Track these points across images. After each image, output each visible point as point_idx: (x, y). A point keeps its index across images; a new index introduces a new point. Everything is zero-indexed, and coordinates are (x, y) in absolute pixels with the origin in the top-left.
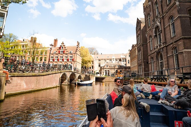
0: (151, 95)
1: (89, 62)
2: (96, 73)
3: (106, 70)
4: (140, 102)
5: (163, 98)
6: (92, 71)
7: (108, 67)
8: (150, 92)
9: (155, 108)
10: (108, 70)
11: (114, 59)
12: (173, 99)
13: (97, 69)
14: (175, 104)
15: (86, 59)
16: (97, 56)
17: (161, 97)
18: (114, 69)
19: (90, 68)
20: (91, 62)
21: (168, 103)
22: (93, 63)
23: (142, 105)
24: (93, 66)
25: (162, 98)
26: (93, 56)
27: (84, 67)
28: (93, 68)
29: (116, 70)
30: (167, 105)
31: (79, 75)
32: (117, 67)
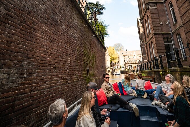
0: (145, 93)
1: (116, 58)
2: (121, 67)
3: (129, 64)
4: (129, 103)
5: (158, 97)
6: (119, 66)
7: (131, 62)
8: (144, 90)
9: (148, 111)
10: (131, 64)
11: (135, 55)
12: (168, 99)
13: (122, 64)
14: (169, 106)
15: (113, 56)
16: (122, 52)
17: (156, 96)
18: (135, 64)
19: (117, 63)
20: (118, 59)
21: (162, 104)
22: (119, 59)
23: (130, 107)
24: (119, 62)
25: (156, 98)
26: (119, 53)
27: (112, 62)
28: (119, 63)
29: (137, 64)
30: (161, 107)
31: (109, 69)
32: (138, 62)
